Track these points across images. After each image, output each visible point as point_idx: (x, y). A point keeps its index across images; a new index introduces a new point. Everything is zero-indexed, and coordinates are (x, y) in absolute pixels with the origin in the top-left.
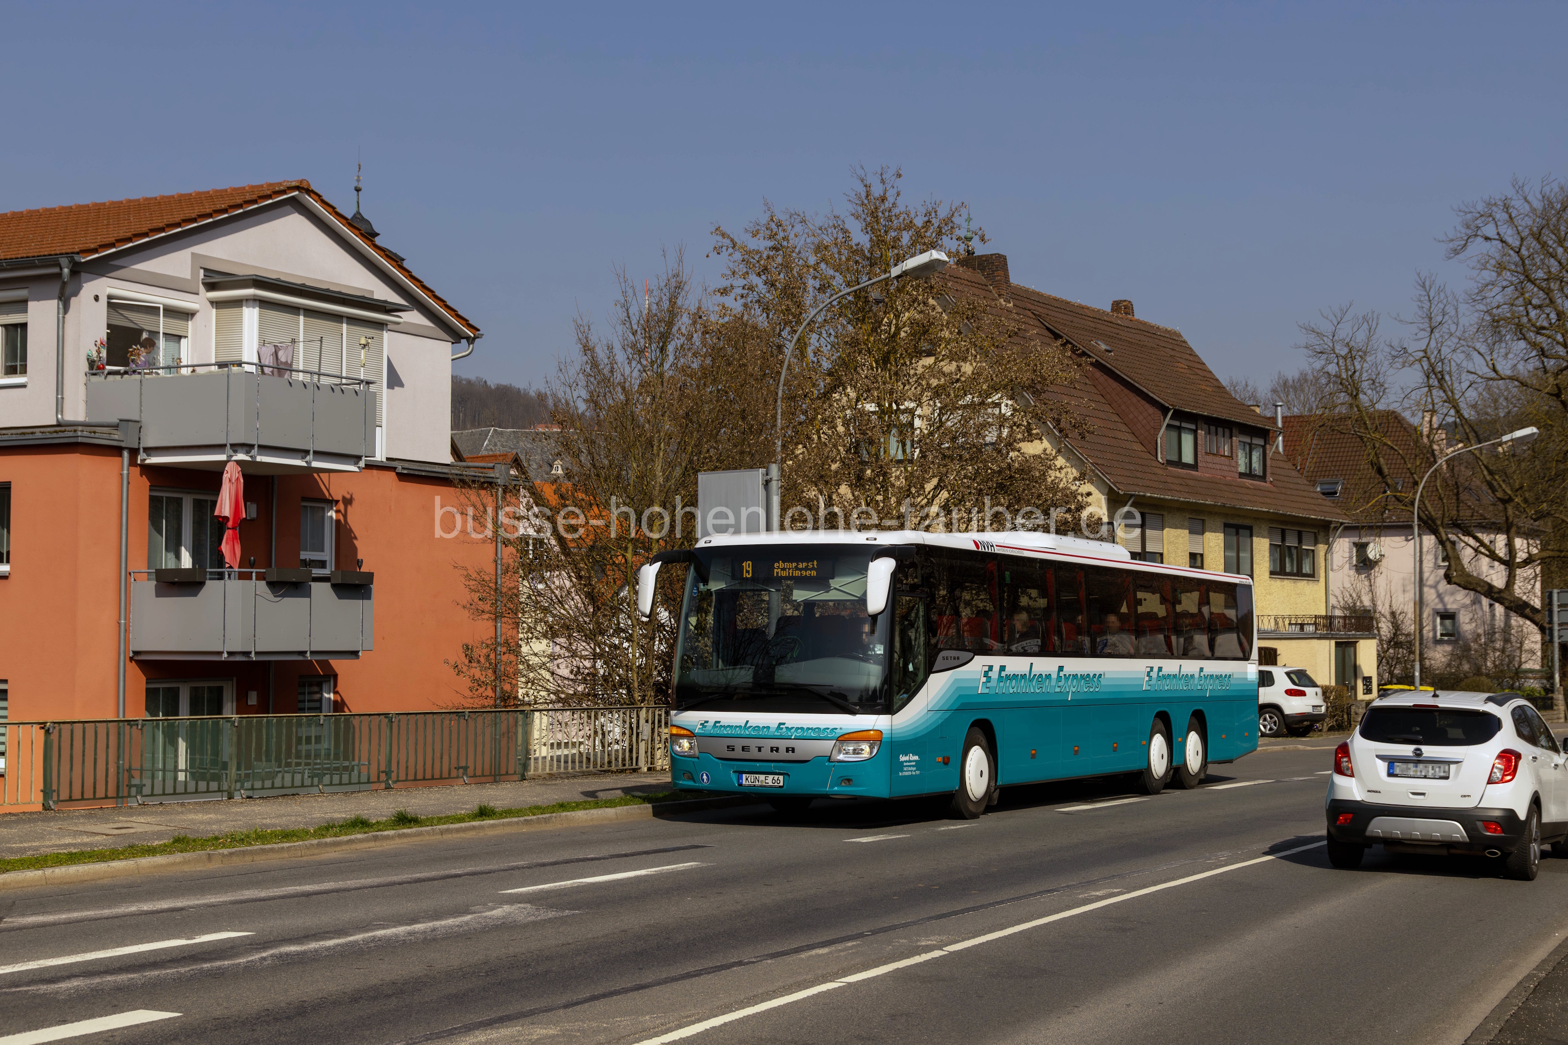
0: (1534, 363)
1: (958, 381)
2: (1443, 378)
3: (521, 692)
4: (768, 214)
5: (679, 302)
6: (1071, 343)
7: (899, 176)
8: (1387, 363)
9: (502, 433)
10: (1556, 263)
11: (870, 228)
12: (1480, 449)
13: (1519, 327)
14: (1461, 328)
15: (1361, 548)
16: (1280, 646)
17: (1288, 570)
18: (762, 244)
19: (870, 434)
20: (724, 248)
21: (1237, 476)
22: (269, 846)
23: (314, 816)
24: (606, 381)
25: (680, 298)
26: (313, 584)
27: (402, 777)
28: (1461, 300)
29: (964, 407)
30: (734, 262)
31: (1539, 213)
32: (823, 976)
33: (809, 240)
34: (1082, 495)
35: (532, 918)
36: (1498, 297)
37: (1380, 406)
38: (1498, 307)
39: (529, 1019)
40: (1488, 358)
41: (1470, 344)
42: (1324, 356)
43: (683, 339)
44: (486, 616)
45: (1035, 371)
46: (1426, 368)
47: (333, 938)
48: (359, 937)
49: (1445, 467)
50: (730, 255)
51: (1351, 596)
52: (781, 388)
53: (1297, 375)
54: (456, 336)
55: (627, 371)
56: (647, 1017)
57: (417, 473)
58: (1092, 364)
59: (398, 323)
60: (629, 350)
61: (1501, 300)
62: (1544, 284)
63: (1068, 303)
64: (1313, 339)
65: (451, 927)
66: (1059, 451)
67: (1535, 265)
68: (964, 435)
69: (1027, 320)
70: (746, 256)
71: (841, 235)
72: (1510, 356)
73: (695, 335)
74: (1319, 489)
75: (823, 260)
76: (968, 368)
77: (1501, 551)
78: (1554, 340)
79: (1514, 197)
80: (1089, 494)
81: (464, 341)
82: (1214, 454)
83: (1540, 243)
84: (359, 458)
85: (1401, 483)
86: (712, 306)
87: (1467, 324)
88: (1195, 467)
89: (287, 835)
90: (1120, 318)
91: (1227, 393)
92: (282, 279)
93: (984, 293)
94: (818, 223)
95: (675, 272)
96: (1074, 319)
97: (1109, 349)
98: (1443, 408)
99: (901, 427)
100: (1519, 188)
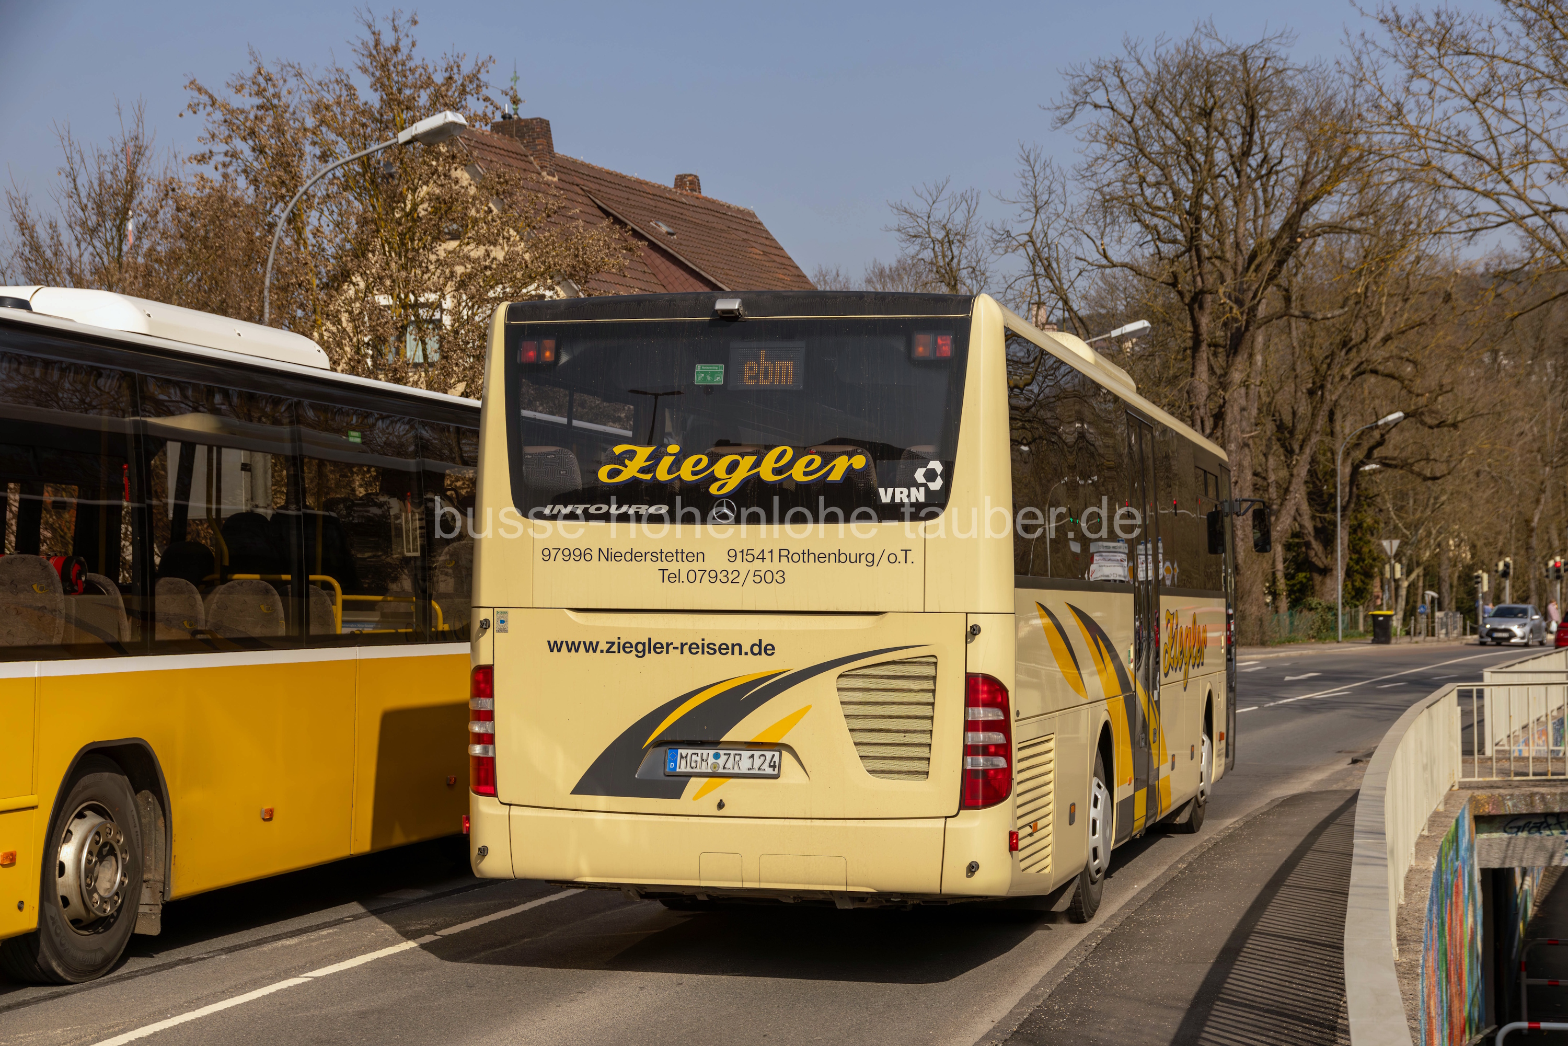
0: (1150, 250)
1: (486, 268)
2: (1050, 265)
4: (255, 65)
5: (139, 171)
6: (624, 224)
7: (415, 22)
8: (988, 248)
10: (1173, 136)
11: (380, 84)
13: (1134, 207)
14: (1069, 208)
18: (247, 102)
19: (382, 331)
20: (201, 107)
28: (1069, 176)
30: (214, 122)
31: (1153, 77)
32: (286, 972)
33: (305, 98)
36: (1110, 173)
38: (1108, 185)
40: (1098, 243)
41: (1079, 226)
42: (919, 240)
43: (145, 216)
45: (577, 256)
46: (1031, 254)
50: (209, 114)
52: (268, 275)
53: (894, 264)
55: (75, 253)
58: (648, 249)
60: (78, 228)
61: (1114, 177)
62: (1159, 159)
63: (623, 177)
64: (905, 221)
67: (1150, 137)
69: (572, 196)
70: (229, 117)
71: (344, 93)
72: (1124, 240)
73: (161, 212)
75: (323, 121)
76: (499, 254)
78: (1171, 222)
79: (1126, 59)
83: (1154, 112)
86: (187, 176)
87: (1076, 204)
90: (684, 196)
93: (522, 165)
94: (317, 77)
95: (133, 134)
96: (631, 197)
97: (670, 230)
98: (1052, 300)
99: (419, 322)
100: (1131, 49)
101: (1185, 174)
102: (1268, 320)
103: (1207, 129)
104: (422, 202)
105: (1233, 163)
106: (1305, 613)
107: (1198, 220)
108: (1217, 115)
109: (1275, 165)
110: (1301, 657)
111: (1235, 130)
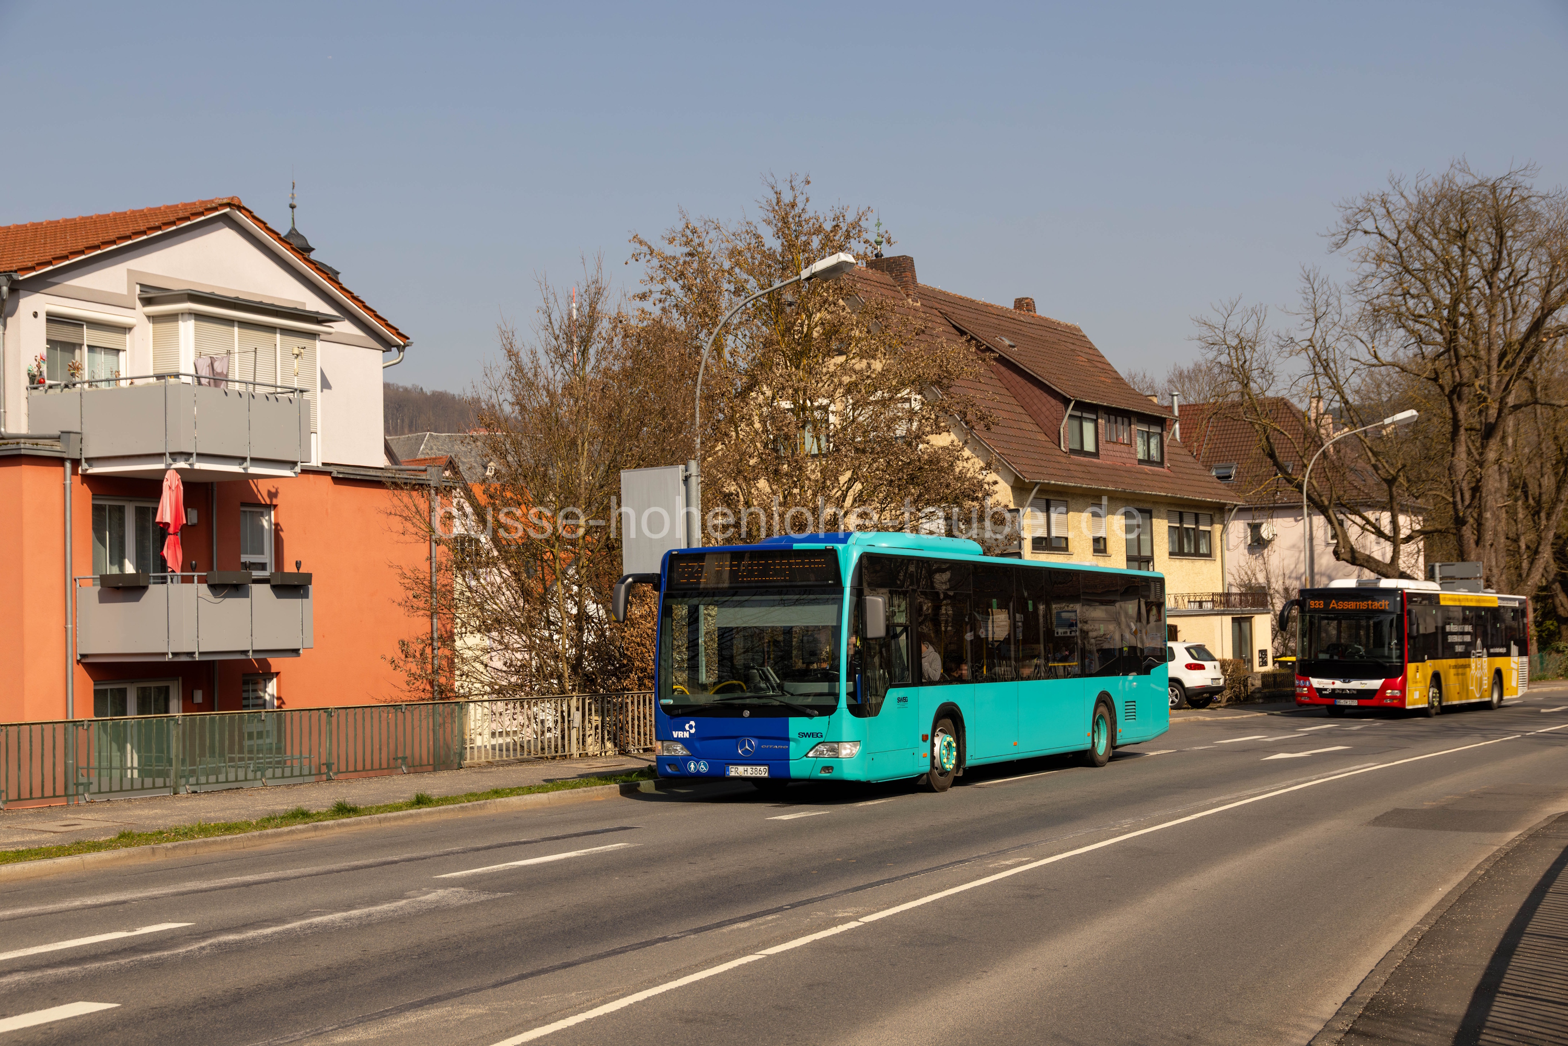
0: (1413, 350)
1: (868, 377)
2: (1328, 365)
3: (457, 684)
4: (684, 221)
5: (599, 307)
6: (976, 340)
7: (808, 182)
8: (1275, 352)
9: (437, 437)
10: (1432, 255)
11: (781, 233)
12: (1365, 431)
13: (1399, 315)
14: (1343, 317)
15: (1255, 528)
16: (1181, 623)
17: (1186, 551)
18: (678, 251)
19: (786, 430)
20: (642, 255)
21: (1136, 462)
22: (212, 839)
23: (257, 808)
24: (530, 385)
25: (600, 303)
26: (253, 585)
27: (343, 768)
28: (1343, 291)
29: (876, 402)
30: (652, 268)
31: (1414, 207)
32: (744, 949)
33: (723, 246)
34: (988, 484)
35: (465, 901)
36: (1378, 288)
37: (1270, 394)
38: (1378, 297)
39: (459, 999)
40: (1370, 346)
41: (1353, 332)
42: (1216, 347)
43: (603, 342)
44: (421, 613)
45: (941, 366)
46: (1312, 356)
47: (271, 926)
48: (296, 924)
49: (1332, 450)
50: (649, 261)
51: (1246, 573)
52: (699, 387)
53: (1191, 366)
54: (387, 345)
55: (551, 374)
56: (573, 994)
57: (352, 477)
58: (995, 359)
59: (330, 334)
60: (552, 354)
61: (1382, 291)
62: (1421, 275)
63: (972, 301)
64: (1205, 331)
65: (386, 912)
66: (966, 443)
67: (1411, 257)
68: (875, 429)
69: (934, 318)
70: (663, 263)
71: (753, 241)
72: (1390, 343)
73: (615, 339)
74: (1214, 474)
75: (737, 264)
77: (1387, 528)
78: (1431, 327)
79: (1391, 193)
80: (995, 483)
81: (394, 350)
82: (1114, 443)
83: (1416, 236)
84: (295, 463)
85: (1291, 466)
86: (631, 310)
87: (1350, 314)
88: (1096, 454)
89: (229, 828)
90: (1022, 315)
91: (1125, 384)
92: (216, 292)
93: (892, 293)
94: (732, 229)
95: (594, 278)
96: (979, 317)
97: (1012, 344)
98: (1329, 394)
99: (815, 423)
100: (1395, 184)
101: (1443, 286)
102: (1516, 407)
103: (1462, 249)
104: (816, 326)
105: (1486, 277)
106: (1554, 655)
107: (1455, 325)
108: (1471, 237)
109: (1522, 277)
110: (1552, 692)
111: (1486, 249)
